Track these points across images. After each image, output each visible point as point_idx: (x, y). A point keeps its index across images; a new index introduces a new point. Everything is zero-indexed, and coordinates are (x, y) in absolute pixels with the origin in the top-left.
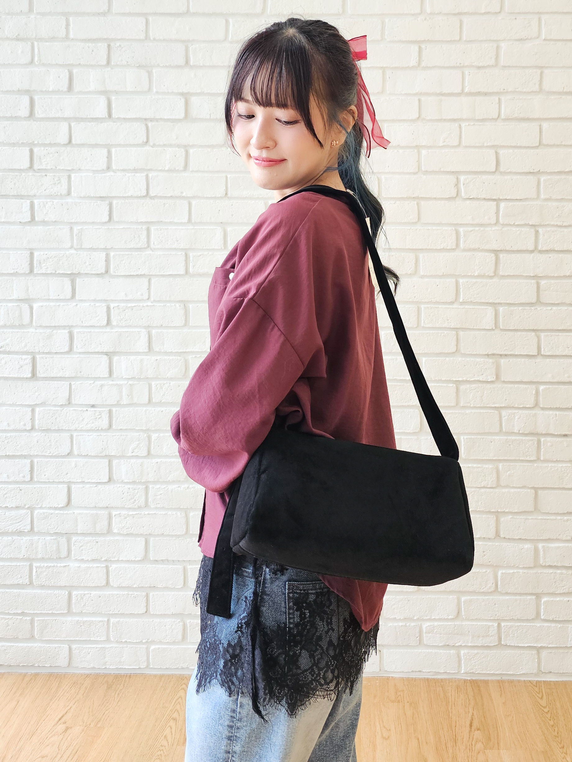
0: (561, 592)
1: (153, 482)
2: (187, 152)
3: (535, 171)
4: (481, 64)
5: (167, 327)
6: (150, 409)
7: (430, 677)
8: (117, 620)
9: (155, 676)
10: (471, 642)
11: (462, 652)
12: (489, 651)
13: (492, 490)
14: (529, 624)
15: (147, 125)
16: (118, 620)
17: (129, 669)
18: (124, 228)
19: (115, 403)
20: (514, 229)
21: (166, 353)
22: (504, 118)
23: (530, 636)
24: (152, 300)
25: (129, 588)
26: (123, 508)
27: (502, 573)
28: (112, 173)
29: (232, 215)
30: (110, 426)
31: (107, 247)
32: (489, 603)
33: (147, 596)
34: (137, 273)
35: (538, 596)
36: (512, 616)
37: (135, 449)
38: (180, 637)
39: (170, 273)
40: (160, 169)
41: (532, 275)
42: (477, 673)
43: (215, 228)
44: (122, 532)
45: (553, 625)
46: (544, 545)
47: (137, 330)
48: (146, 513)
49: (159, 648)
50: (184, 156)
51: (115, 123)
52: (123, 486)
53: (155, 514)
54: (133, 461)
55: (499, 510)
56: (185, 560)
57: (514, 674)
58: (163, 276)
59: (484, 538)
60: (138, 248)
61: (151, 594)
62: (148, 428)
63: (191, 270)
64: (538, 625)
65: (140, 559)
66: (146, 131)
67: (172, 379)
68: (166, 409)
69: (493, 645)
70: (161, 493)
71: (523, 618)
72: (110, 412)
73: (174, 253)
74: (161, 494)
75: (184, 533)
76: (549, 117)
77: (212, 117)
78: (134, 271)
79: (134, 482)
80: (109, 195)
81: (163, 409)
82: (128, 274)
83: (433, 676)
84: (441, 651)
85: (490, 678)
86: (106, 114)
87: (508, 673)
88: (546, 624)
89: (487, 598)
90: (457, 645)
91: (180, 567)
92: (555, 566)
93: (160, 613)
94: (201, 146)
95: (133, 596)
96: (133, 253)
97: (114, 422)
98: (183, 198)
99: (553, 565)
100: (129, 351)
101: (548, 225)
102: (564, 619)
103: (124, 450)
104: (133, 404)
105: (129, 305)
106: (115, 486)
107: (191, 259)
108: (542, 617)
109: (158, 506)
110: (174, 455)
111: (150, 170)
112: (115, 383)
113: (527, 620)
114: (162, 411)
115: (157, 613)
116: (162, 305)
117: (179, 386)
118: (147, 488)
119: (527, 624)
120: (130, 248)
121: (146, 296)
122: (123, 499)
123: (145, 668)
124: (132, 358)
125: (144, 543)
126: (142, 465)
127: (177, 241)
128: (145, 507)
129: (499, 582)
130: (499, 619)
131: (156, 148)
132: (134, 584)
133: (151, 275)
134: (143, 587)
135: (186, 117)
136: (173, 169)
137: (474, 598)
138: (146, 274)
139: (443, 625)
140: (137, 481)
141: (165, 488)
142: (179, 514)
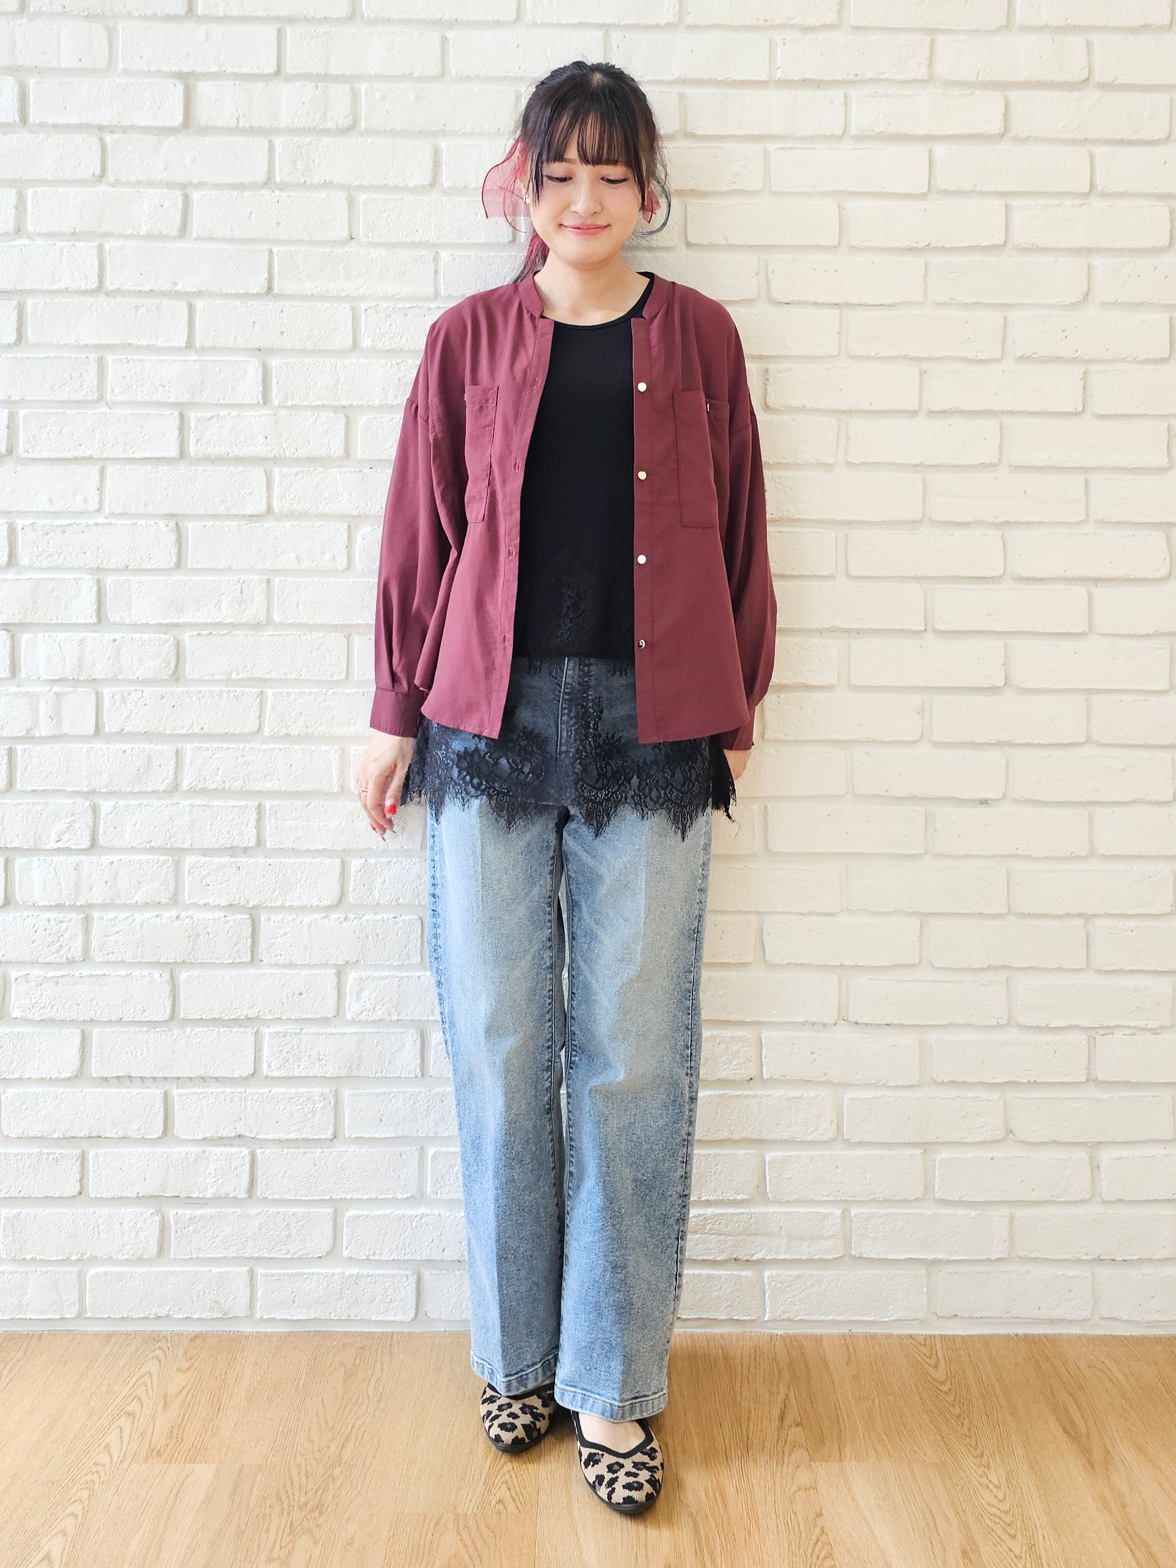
0: (977, 1140)
1: (101, 905)
2: (187, 199)
3: (920, 245)
4: (807, 22)
5: (138, 571)
6: (99, 746)
7: (697, 1331)
8: (15, 1211)
9: (96, 1335)
10: (785, 1252)
11: (766, 1274)
12: (823, 1272)
13: (830, 918)
14: (909, 1211)
15: (102, 141)
16: (19, 1210)
17: (38, 1320)
18: (48, 357)
19: (23, 733)
20: (876, 367)
21: (137, 627)
22: (856, 133)
23: (911, 1236)
24: (107, 512)
25: (41, 1139)
26: (34, 963)
27: (852, 1099)
28: (26, 241)
29: (282, 333)
30: (11, 783)
31: (12, 398)
32: (823, 1166)
33: (83, 1156)
34: (76, 454)
35: (928, 1147)
37: (65, 833)
38: (153, 1248)
40: (129, 232)
41: (913, 463)
42: (799, 1320)
43: (244, 359)
44: (30, 1016)
45: (960, 1212)
46: (941, 1037)
47: (72, 576)
48: (85, 973)
49: (106, 1274)
50: (180, 206)
51: (34, 135)
52: (35, 914)
53: (104, 975)
54: (58, 859)
55: (845, 963)
56: (168, 1076)
57: (878, 1322)
58: (131, 460)
59: (813, 1023)
60: (77, 402)
61: (91, 1154)
62: (93, 788)
63: (192, 449)
64: (929, 1212)
65: (69, 1075)
66: (100, 152)
67: (146, 682)
68: (132, 746)
69: (832, 1257)
70: (119, 929)
71: (896, 1198)
72: (11, 753)
73: (155, 412)
74: (118, 932)
75: (166, 1016)
76: (949, 133)
77: (241, 125)
78: (69, 451)
79: (59, 907)
80: (18, 288)
81: (125, 747)
82: (54, 455)
83: (701, 1327)
84: (721, 1272)
85: (826, 1331)
86: (16, 115)
87: (865, 1318)
88: (945, 1211)
89: (819, 1153)
90: (754, 1258)
91: (157, 1094)
92: (963, 1082)
93: (110, 1195)
94: (218, 186)
95: (51, 1157)
96: (68, 411)
97: (18, 775)
98: (178, 295)
99: (960, 1080)
100: (54, 621)
101: (946, 358)
102: (983, 1199)
103: (40, 836)
104: (61, 736)
105: (57, 522)
106: (19, 914)
107: (193, 424)
109: (112, 958)
110: (148, 846)
111: (107, 235)
112: (23, 689)
113: (905, 1202)
114: (124, 752)
115: (104, 1196)
116: (129, 522)
117: (162, 697)
118: (87, 919)
119: (904, 1211)
120: (62, 402)
121: (93, 505)
122: (36, 944)
123: (75, 1318)
124: (62, 636)
125: (78, 1040)
126: (77, 867)
127: (163, 386)
128: (83, 960)
129: (845, 1119)
130: (845, 1200)
131: (122, 190)
132: (55, 1131)
133: (107, 459)
134: (74, 1137)
135: (186, 123)
136: (156, 233)
137: (792, 1153)
138: (94, 456)
139: (725, 1214)
140: (67, 904)
141: (126, 918)
142: (156, 975)
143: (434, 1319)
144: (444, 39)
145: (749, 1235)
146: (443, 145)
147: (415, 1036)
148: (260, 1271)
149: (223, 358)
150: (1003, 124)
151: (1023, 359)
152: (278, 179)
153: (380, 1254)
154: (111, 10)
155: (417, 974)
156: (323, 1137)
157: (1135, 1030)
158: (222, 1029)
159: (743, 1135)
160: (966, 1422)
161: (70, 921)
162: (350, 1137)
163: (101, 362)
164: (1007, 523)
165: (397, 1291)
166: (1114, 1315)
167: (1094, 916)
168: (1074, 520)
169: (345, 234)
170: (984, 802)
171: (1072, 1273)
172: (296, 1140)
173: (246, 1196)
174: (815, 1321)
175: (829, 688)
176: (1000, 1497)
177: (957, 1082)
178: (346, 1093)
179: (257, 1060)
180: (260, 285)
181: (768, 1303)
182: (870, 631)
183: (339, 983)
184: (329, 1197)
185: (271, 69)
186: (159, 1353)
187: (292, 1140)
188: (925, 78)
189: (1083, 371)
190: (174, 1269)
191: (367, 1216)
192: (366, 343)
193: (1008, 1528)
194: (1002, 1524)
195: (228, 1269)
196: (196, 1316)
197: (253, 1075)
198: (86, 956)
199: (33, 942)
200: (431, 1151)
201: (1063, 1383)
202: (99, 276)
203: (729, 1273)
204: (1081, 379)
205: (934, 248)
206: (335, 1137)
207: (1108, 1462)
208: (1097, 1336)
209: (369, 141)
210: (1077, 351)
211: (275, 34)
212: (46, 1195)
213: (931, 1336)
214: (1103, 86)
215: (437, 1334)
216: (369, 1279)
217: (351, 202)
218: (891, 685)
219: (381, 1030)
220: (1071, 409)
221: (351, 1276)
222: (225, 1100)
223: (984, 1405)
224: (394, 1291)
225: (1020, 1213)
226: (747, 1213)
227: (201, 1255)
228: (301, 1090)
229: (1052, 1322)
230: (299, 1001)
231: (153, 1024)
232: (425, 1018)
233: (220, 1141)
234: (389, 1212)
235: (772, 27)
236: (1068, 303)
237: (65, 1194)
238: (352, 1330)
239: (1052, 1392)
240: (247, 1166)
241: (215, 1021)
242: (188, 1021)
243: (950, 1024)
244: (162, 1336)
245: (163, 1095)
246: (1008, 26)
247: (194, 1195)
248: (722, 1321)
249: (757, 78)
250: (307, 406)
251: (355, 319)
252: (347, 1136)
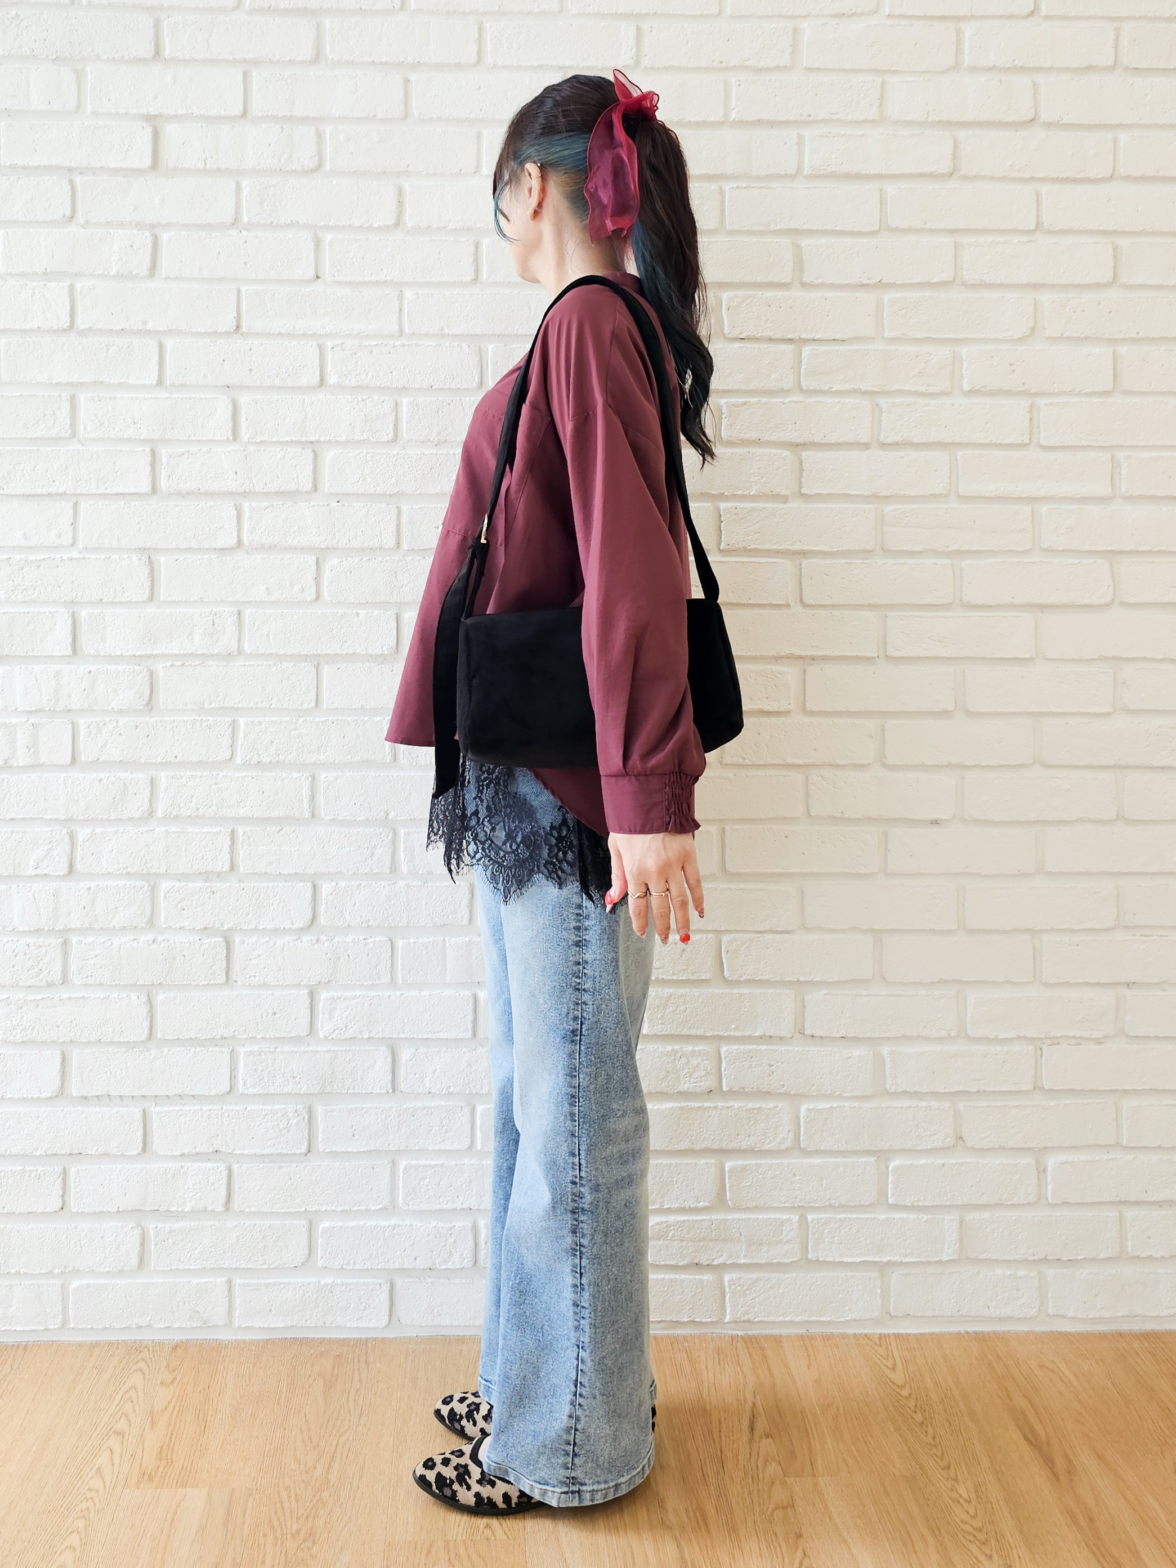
0: (929, 1147)
1: (80, 930)
2: (156, 240)
3: (871, 282)
4: (762, 64)
5: (112, 603)
6: (75, 775)
7: (660, 1332)
9: (80, 1345)
10: (745, 1256)
11: (727, 1278)
12: (781, 1275)
13: (787, 936)
14: (863, 1216)
15: (71, 182)
17: (23, 1331)
18: (21, 395)
20: (830, 401)
21: (110, 658)
22: (810, 172)
23: (866, 1240)
24: (81, 547)
25: (23, 1157)
26: (14, 987)
27: (809, 1110)
29: (250, 371)
32: (781, 1174)
33: (65, 1173)
34: (50, 490)
35: (882, 1155)
36: (830, 1199)
37: (43, 860)
38: (134, 1261)
39: (119, 491)
40: (100, 272)
41: (866, 493)
42: (758, 1322)
43: (214, 396)
44: (11, 1038)
45: (913, 1216)
46: (894, 1049)
47: (47, 609)
48: (65, 996)
49: (89, 1286)
50: (149, 246)
51: (4, 177)
52: (15, 939)
53: (83, 997)
54: (37, 886)
55: (802, 979)
56: (146, 1094)
57: (834, 1322)
58: (104, 496)
59: (771, 1037)
60: (51, 439)
61: (72, 1171)
62: (70, 815)
63: (163, 485)
64: (883, 1217)
65: (50, 1095)
66: (70, 194)
67: (121, 712)
68: (108, 775)
69: (790, 1260)
70: (97, 953)
71: (851, 1204)
73: (128, 449)
74: (96, 956)
75: (144, 1037)
76: (900, 172)
77: (208, 167)
78: (43, 487)
79: (38, 931)
81: (101, 776)
82: (28, 491)
84: (683, 1277)
85: (784, 1331)
87: (822, 1319)
88: (898, 1215)
89: (777, 1162)
90: (715, 1263)
91: (136, 1112)
92: (915, 1092)
93: (91, 1210)
94: (186, 227)
95: (34, 1174)
96: (41, 448)
98: (148, 332)
99: (913, 1091)
100: (31, 654)
101: (898, 391)
102: (935, 1204)
103: (19, 863)
104: (38, 766)
105: (32, 557)
107: (164, 461)
108: (891, 1201)
109: (91, 981)
110: (124, 872)
111: (78, 275)
113: (860, 1208)
114: (100, 781)
115: (86, 1211)
116: (103, 557)
117: (137, 727)
118: (65, 943)
119: (859, 1216)
120: (36, 439)
121: (67, 540)
122: (16, 968)
123: (59, 1328)
124: (38, 668)
125: (58, 1060)
126: (56, 894)
127: (135, 423)
128: (63, 983)
129: (802, 1129)
130: (802, 1206)
131: (92, 231)
132: (37, 1149)
133: (80, 495)
134: (55, 1155)
135: (155, 165)
136: (126, 273)
137: (751, 1162)
138: (67, 492)
139: (687, 1221)
140: (46, 929)
141: (104, 942)
142: (134, 997)
143: (406, 1325)
144: (407, 82)
145: (712, 1240)
146: (407, 186)
147: (386, 1053)
148: (237, 1281)
149: (194, 396)
150: (952, 163)
151: (973, 392)
152: (245, 220)
153: (354, 1263)
154: (80, 53)
155: (388, 993)
156: (298, 1152)
157: (1079, 1041)
158: (198, 1049)
159: (703, 1146)
160: (930, 1430)
161: (50, 945)
162: (323, 1152)
163: (73, 399)
164: (958, 552)
165: (371, 1299)
166: (1060, 1313)
167: (1042, 931)
168: (1022, 549)
169: (312, 273)
170: (935, 822)
171: (1021, 1273)
172: (272, 1154)
173: (224, 1209)
174: (773, 1322)
175: (786, 713)
176: (972, 1512)
177: (910, 1092)
178: (319, 1110)
179: (233, 1077)
180: (230, 324)
181: (728, 1305)
182: (824, 658)
183: (311, 1003)
184: (304, 1209)
185: (238, 111)
186: (141, 1364)
187: (267, 1155)
188: (876, 118)
189: (1030, 403)
190: (154, 1280)
191: (341, 1227)
192: (332, 380)
193: (983, 1547)
194: (977, 1542)
195: (207, 1280)
196: (176, 1326)
197: (229, 1093)
198: (65, 979)
199: (14, 966)
200: (403, 1164)
201: (1018, 1385)
202: (70, 316)
203: (691, 1277)
204: (1028, 412)
205: (885, 284)
206: (309, 1151)
207: (1071, 1471)
208: (1044, 1333)
209: (334, 182)
210: (1024, 384)
211: (240, 77)
212: (29, 1210)
213: (885, 1335)
214: (1048, 125)
215: (409, 1340)
216: (343, 1288)
217: (318, 243)
218: (845, 710)
219: (353, 1048)
220: (1018, 441)
221: (326, 1285)
222: (202, 1117)
223: (945, 1410)
224: (368, 1299)
225: (969, 1217)
226: (709, 1220)
227: (181, 1267)
228: (277, 1107)
229: (1000, 1319)
230: (273, 1021)
231: (130, 1045)
232: (395, 1036)
233: (197, 1156)
234: (362, 1223)
235: (727, 69)
236: (1015, 338)
237: (48, 1210)
238: (327, 1336)
239: (1008, 1395)
240: (225, 1181)
241: (193, 1041)
242: (165, 1041)
243: (903, 1037)
244: (143, 1345)
245: (142, 1112)
246: (956, 68)
247: (173, 1209)
248: (684, 1323)
249: (712, 119)
250: (276, 442)
251: (322, 356)
252: (321, 1150)
